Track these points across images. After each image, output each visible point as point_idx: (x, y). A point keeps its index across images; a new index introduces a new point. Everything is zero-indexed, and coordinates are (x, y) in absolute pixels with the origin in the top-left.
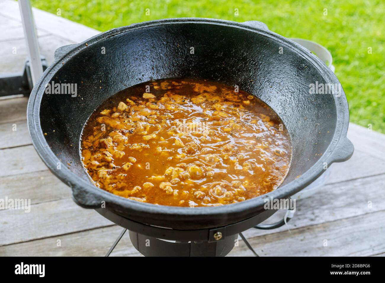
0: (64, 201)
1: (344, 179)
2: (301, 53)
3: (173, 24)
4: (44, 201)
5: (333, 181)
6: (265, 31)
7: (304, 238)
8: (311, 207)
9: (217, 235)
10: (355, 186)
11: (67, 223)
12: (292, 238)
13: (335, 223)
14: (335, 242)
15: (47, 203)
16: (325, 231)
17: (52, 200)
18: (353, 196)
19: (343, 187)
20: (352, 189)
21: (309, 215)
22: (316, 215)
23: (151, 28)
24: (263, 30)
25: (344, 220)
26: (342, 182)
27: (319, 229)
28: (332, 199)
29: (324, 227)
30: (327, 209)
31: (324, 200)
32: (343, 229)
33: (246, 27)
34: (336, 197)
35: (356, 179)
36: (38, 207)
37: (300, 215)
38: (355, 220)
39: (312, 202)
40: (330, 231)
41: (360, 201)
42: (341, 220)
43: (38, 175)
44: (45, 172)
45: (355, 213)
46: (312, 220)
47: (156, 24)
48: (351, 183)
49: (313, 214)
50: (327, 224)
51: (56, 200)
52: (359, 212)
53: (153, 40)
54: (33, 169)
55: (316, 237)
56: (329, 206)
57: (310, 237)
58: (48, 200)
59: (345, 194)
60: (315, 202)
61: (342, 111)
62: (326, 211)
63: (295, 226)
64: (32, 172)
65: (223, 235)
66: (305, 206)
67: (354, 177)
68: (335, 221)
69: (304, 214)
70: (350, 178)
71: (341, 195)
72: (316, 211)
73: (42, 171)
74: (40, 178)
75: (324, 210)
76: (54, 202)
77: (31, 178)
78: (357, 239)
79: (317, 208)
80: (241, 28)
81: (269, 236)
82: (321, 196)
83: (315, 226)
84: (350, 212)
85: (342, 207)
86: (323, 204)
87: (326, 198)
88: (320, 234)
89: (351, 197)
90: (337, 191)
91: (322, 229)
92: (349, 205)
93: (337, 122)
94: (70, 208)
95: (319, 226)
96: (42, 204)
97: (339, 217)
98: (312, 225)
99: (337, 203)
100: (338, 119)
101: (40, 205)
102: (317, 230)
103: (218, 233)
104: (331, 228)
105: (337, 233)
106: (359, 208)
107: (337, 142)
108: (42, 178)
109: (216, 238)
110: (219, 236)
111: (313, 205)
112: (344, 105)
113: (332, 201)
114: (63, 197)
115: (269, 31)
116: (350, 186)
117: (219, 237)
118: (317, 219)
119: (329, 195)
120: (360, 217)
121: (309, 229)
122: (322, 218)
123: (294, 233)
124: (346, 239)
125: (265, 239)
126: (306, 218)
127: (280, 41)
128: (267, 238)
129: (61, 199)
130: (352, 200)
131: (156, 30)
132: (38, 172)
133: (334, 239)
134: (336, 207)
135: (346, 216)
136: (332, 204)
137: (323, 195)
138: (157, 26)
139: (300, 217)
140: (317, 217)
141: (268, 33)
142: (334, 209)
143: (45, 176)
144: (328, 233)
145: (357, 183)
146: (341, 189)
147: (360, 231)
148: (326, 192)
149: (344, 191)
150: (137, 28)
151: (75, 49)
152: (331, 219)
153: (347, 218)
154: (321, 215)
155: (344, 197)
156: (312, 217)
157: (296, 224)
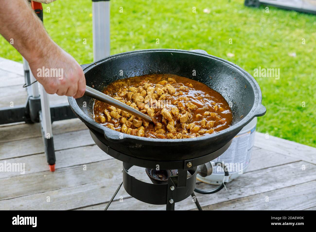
0: (63, 189)
1: (259, 168)
2: (229, 65)
3: (148, 53)
4: (48, 191)
5: (252, 170)
6: (206, 54)
7: (236, 206)
8: (238, 187)
9: (189, 164)
10: (267, 172)
11: (67, 204)
12: (227, 206)
13: (256, 195)
14: (257, 207)
15: (51, 192)
16: (250, 201)
17: (54, 189)
18: (267, 179)
19: (259, 174)
20: (265, 174)
21: (237, 191)
22: (242, 191)
23: (134, 55)
24: (204, 54)
25: (261, 194)
26: (258, 170)
27: (245, 200)
28: (252, 181)
29: (249, 199)
30: (249, 187)
31: (247, 182)
32: (261, 200)
33: (194, 53)
34: (255, 180)
35: (267, 168)
36: (44, 194)
37: (231, 192)
38: (269, 193)
39: (239, 184)
40: (253, 201)
41: (272, 182)
42: (259, 194)
43: (41, 174)
44: (46, 172)
45: (269, 189)
46: (240, 195)
47: (137, 53)
48: (264, 170)
49: (240, 191)
50: (250, 197)
51: (56, 190)
52: (272, 188)
53: (135, 63)
54: (38, 170)
55: (244, 205)
56: (250, 185)
57: (239, 205)
58: (52, 190)
59: (261, 177)
60: (241, 183)
61: (257, 92)
62: (249, 189)
63: (228, 199)
64: (37, 173)
65: (192, 164)
66: (234, 186)
67: (266, 167)
68: (255, 195)
69: (234, 191)
70: (263, 168)
71: (259, 178)
72: (242, 189)
73: (45, 171)
74: (43, 176)
75: (247, 188)
76: (56, 191)
77: (37, 176)
78: (272, 205)
79: (242, 187)
80: (190, 53)
81: (211, 206)
82: (244, 180)
83: (242, 199)
84: (266, 189)
85: (259, 186)
86: (246, 185)
87: (248, 181)
88: (246, 204)
89: (265, 180)
90: (255, 176)
91: (247, 200)
92: (265, 184)
93: (255, 98)
94: (68, 194)
95: (245, 198)
96: (47, 192)
97: (258, 192)
98: (240, 198)
99: (256, 184)
100: (255, 96)
101: (45, 193)
102: (244, 201)
103: (189, 163)
104: (254, 199)
105: (257, 202)
106: (271, 186)
107: (256, 107)
108: (45, 176)
109: (189, 166)
110: (190, 164)
111: (239, 185)
112: (258, 89)
113: (252, 182)
114: (62, 187)
115: (208, 55)
116: (264, 172)
117: (190, 166)
118: (243, 194)
119: (250, 178)
120: (273, 191)
121: (238, 200)
122: (246, 193)
123: (228, 204)
124: (264, 205)
125: (208, 208)
126: (235, 194)
127: (215, 59)
128: (210, 208)
129: (60, 189)
130: (266, 182)
131: (137, 56)
132: (41, 172)
133: (256, 206)
134: (255, 186)
135: (263, 191)
136: (252, 184)
137: (246, 178)
138: (138, 54)
139: (231, 193)
140: (243, 193)
141: (208, 56)
142: (254, 187)
143: (47, 175)
144: (252, 202)
145: (269, 171)
146: (259, 175)
147: (273, 200)
148: (247, 177)
149: (260, 176)
150: (125, 55)
151: (89, 66)
152: (253, 193)
153: (264, 193)
154: (246, 192)
155: (260, 180)
156: (240, 193)
157: (229, 198)
